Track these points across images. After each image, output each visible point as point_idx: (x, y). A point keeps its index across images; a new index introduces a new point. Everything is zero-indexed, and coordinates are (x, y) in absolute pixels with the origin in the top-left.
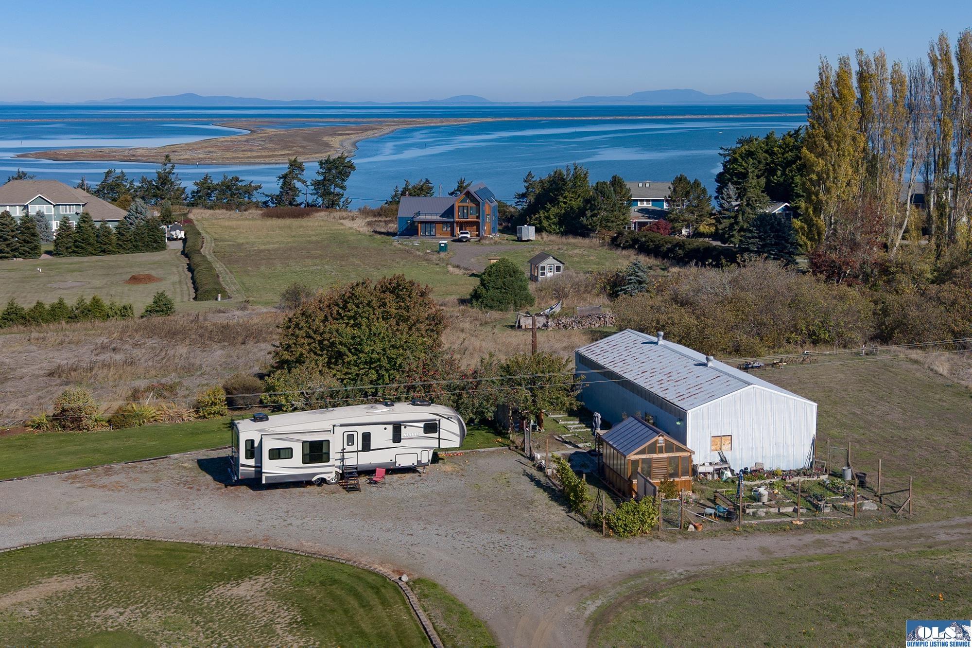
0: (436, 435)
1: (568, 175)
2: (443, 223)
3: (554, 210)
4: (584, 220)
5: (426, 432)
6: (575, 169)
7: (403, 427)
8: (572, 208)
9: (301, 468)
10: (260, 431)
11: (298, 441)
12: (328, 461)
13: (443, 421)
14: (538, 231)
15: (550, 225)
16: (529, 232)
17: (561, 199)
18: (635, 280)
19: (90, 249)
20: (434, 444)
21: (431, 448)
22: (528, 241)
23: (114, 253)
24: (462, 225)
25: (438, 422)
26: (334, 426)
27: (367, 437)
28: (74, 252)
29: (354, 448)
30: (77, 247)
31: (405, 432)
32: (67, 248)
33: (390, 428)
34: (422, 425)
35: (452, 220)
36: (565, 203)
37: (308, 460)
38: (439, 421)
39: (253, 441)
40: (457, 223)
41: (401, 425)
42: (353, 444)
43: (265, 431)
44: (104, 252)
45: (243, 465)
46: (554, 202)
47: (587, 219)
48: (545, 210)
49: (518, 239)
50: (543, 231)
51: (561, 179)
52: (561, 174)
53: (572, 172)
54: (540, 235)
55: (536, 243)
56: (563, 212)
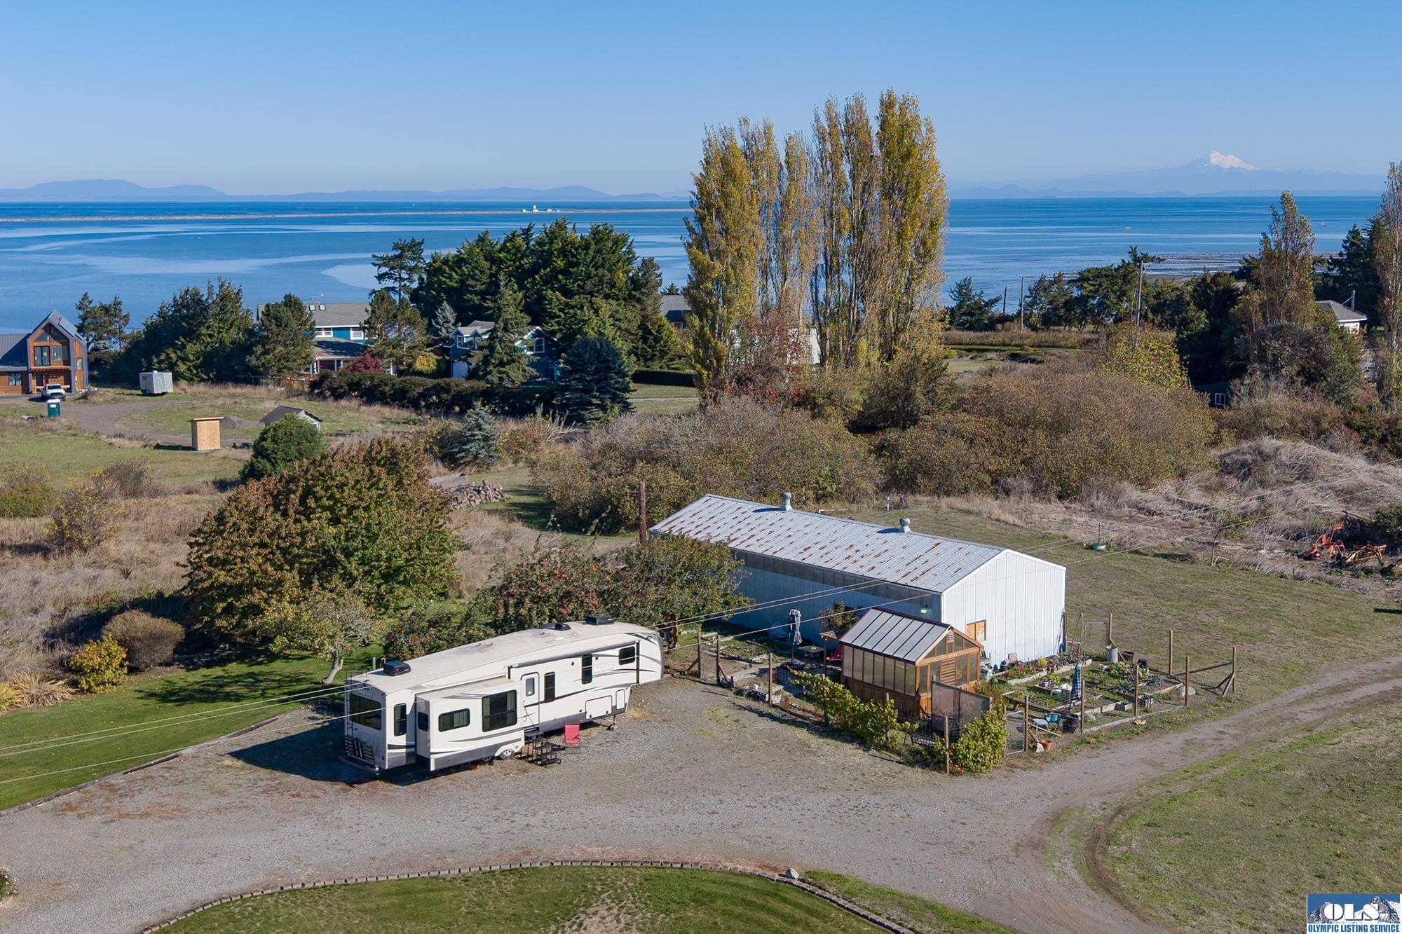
0: (633, 665)
1: (210, 294)
2: (9, 373)
3: (192, 348)
4: (252, 361)
5: (622, 663)
6: (221, 286)
7: (594, 658)
8: (222, 343)
9: (481, 738)
10: (413, 688)
11: (477, 696)
12: (515, 722)
13: (643, 643)
14: (176, 378)
15: (189, 369)
16: (162, 381)
17: (204, 331)
18: (480, 437)
20: (631, 678)
21: (627, 685)
22: (164, 394)
24: (40, 377)
25: (635, 646)
26: (510, 668)
27: (550, 680)
29: (534, 699)
31: (597, 666)
33: (579, 661)
34: (616, 652)
35: (25, 368)
36: (211, 336)
37: (488, 727)
38: (638, 644)
39: (403, 707)
40: (34, 373)
41: (591, 656)
42: (533, 693)
43: (421, 687)
45: (391, 747)
46: (192, 335)
47: (258, 359)
48: (176, 348)
49: (148, 393)
50: (184, 378)
51: (197, 301)
52: (197, 294)
53: (216, 290)
54: (183, 383)
55: (175, 397)
56: (209, 349)
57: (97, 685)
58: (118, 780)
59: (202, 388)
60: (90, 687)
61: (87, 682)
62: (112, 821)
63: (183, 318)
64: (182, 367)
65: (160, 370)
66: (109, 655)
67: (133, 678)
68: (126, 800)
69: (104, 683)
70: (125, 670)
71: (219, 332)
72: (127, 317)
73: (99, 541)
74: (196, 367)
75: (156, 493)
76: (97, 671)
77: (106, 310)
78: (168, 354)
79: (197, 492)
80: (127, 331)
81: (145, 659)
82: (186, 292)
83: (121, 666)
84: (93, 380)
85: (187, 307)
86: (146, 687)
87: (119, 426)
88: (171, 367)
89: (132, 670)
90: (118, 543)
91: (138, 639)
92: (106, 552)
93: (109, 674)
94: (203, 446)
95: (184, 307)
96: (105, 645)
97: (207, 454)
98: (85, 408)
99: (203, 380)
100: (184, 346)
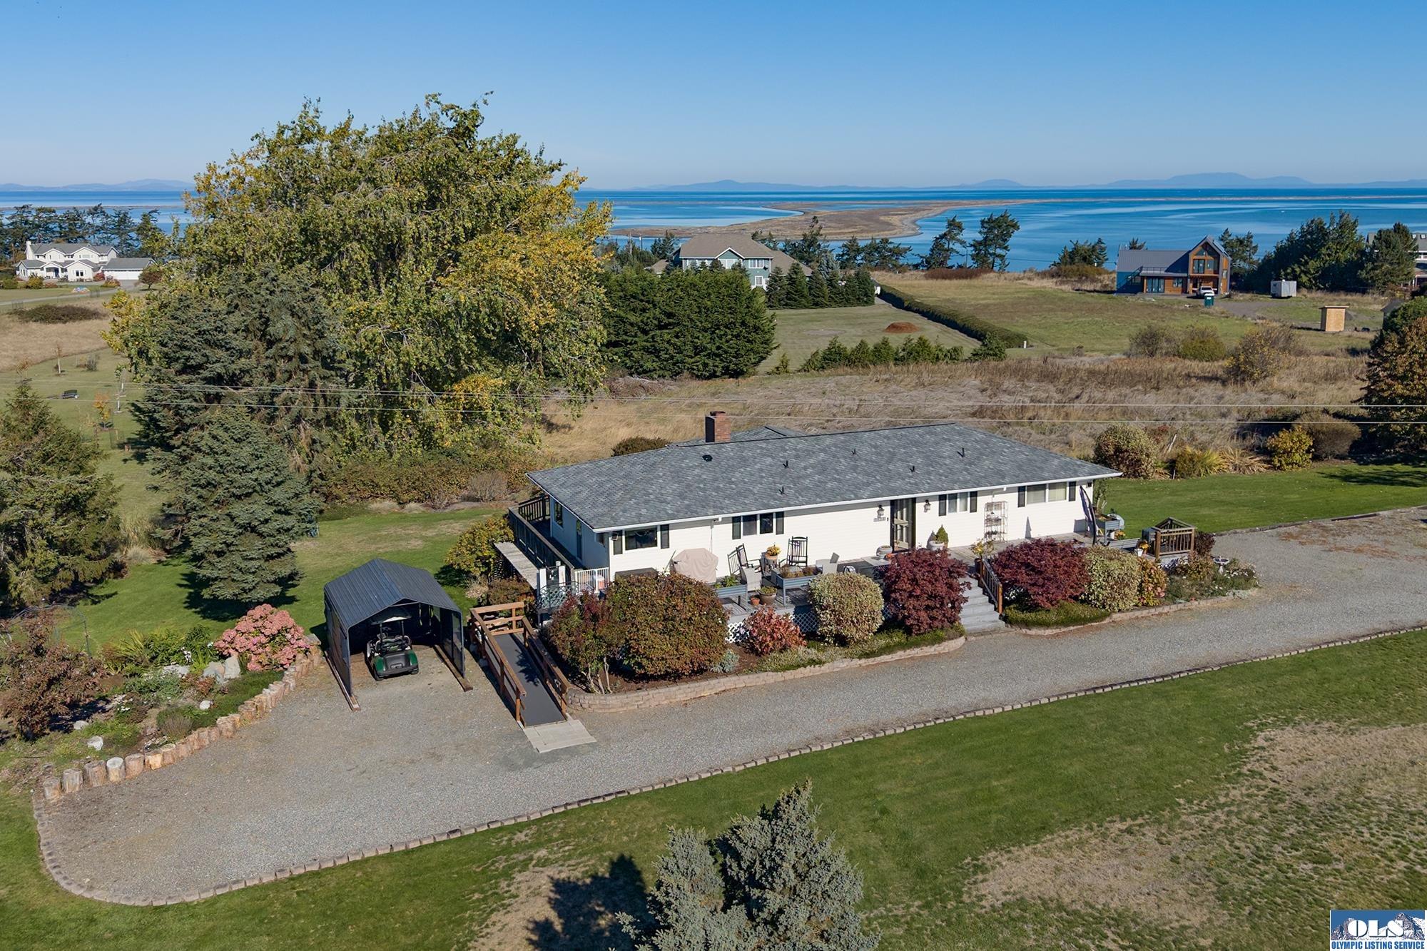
1: (1331, 224)
2: (1174, 278)
3: (1313, 265)
4: (1362, 275)
6: (1341, 217)
8: (1338, 260)
14: (1298, 287)
15: (1309, 280)
16: (1288, 288)
17: (1324, 251)
19: (803, 301)
22: (1289, 297)
23: (828, 306)
24: (1196, 281)
28: (787, 304)
30: (790, 299)
32: (780, 301)
35: (1185, 275)
36: (1329, 255)
40: (1192, 278)
44: (817, 305)
46: (1314, 254)
47: (1367, 273)
48: (1300, 264)
49: (1277, 296)
50: (1305, 287)
51: (1320, 229)
52: (1321, 223)
53: (1337, 220)
54: (1304, 291)
55: (1298, 300)
56: (1327, 265)
57: (1287, 464)
58: (1328, 523)
59: (1319, 294)
60: (1282, 465)
61: (1280, 461)
62: (1330, 551)
63: (1307, 241)
64: (1304, 279)
65: (1287, 280)
66: (1300, 441)
67: (1315, 464)
68: (1339, 539)
69: (1292, 464)
70: (1310, 456)
71: (1336, 253)
72: (1256, 247)
73: (1266, 376)
74: (1314, 278)
75: (1300, 353)
76: (1288, 453)
77: (1241, 242)
78: (1293, 269)
79: (1333, 355)
80: (1255, 258)
81: (1328, 449)
82: (1312, 222)
83: (1308, 452)
84: (1231, 287)
85: (1311, 233)
86: (1328, 471)
87: (1258, 314)
88: (1295, 277)
89: (1316, 458)
90: (1280, 379)
91: (1323, 433)
92: (1271, 384)
93: (1297, 457)
94: (1330, 328)
95: (1309, 233)
96: (1296, 433)
97: (1333, 334)
98: (1230, 304)
99: (1319, 288)
100: (1307, 263)
